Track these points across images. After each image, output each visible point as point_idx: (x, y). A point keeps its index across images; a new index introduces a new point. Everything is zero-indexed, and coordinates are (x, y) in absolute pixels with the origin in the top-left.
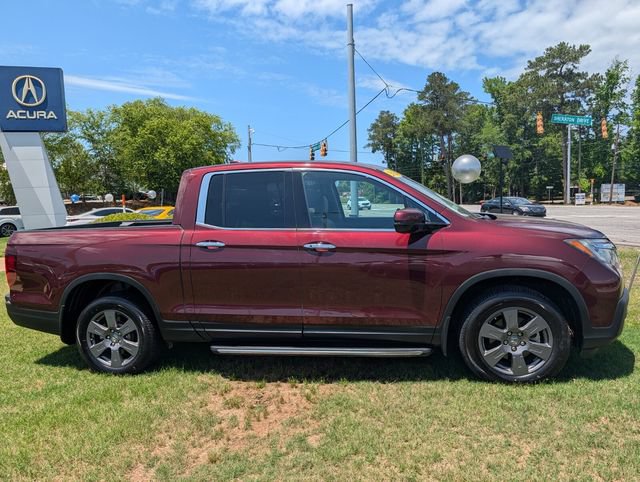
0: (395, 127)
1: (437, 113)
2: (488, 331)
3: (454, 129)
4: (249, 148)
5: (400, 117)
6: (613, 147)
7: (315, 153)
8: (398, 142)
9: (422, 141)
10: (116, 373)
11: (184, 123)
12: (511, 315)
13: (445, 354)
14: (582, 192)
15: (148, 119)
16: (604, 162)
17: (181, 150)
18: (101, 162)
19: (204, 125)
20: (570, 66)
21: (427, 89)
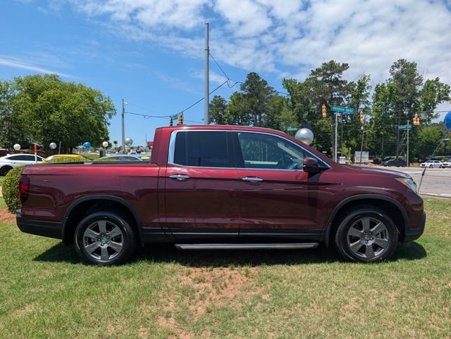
0: (224, 107)
1: (253, 99)
2: (353, 232)
3: (263, 111)
4: (123, 115)
5: (228, 101)
6: (362, 128)
7: (173, 121)
8: (226, 118)
9: (242, 118)
10: (105, 265)
11: (75, 94)
12: (366, 222)
13: (328, 246)
14: (344, 156)
15: (47, 90)
16: (356, 137)
17: (71, 114)
18: (6, 119)
19: (90, 97)
20: (337, 76)
21: (247, 83)
